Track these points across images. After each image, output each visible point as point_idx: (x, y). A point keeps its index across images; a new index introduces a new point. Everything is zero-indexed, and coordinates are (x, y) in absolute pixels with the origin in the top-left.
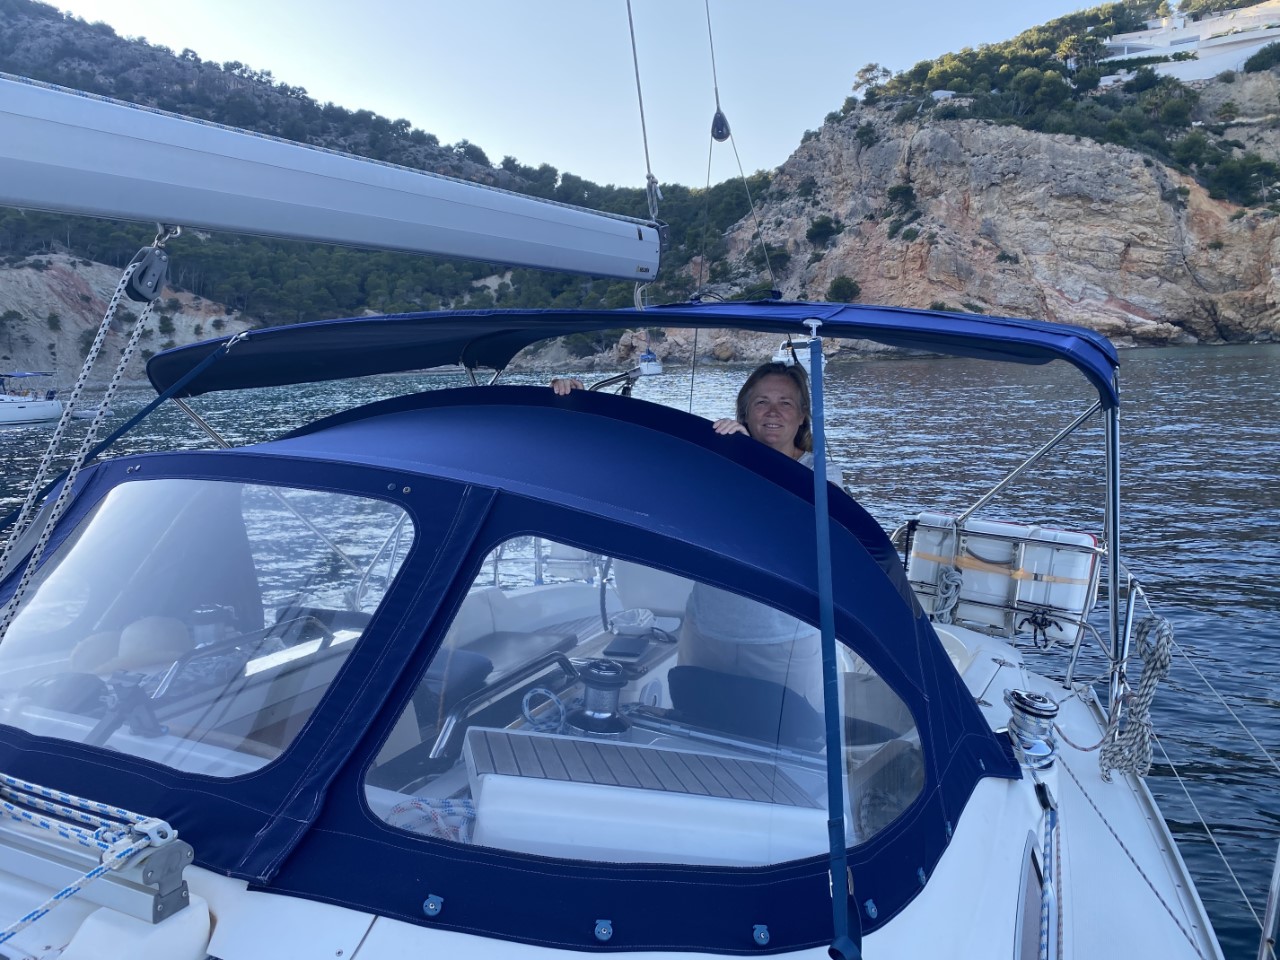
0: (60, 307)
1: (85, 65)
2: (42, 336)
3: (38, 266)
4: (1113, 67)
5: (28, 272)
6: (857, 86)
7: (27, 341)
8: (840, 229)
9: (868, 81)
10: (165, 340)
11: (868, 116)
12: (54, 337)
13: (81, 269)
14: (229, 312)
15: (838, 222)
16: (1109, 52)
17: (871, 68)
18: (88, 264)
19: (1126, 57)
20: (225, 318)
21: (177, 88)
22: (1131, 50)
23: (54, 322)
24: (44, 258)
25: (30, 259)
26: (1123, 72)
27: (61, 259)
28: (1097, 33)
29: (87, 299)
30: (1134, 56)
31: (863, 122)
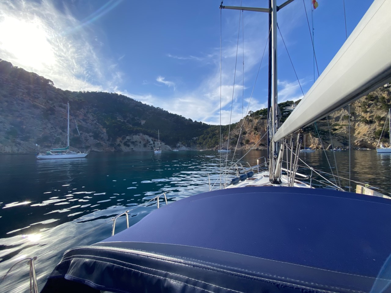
0: (141, 140)
1: (139, 108)
2: (139, 144)
3: (139, 135)
4: (285, 112)
5: (137, 136)
6: (248, 114)
7: (137, 145)
8: (247, 133)
9: (250, 113)
10: (154, 145)
11: (250, 118)
12: (140, 144)
13: (144, 136)
14: (162, 142)
15: (246, 132)
16: (284, 109)
17: (251, 111)
18: (144, 135)
19: (287, 110)
20: (161, 142)
21: (151, 111)
22: (288, 109)
23: (140, 142)
24: (139, 134)
25: (138, 134)
26: (287, 112)
27: (141, 134)
28: (283, 107)
29: (144, 139)
30: (288, 110)
31: (250, 119)
